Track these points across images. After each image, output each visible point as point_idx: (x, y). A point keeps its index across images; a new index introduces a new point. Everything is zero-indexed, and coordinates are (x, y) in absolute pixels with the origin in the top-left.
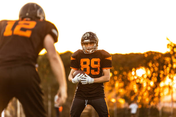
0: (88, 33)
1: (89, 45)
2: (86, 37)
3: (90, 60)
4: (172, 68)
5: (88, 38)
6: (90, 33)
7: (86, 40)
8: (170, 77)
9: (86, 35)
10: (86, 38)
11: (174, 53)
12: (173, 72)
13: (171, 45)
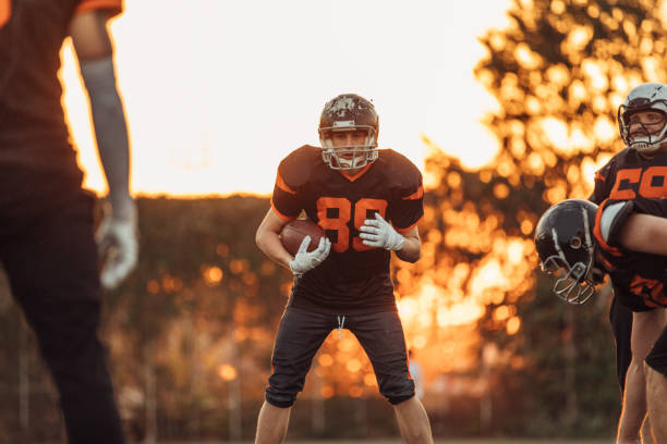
0: (348, 96)
1: (349, 138)
2: (341, 110)
3: (353, 203)
5: (349, 115)
6: (356, 99)
7: (341, 119)
9: (341, 105)
10: (343, 115)
11: (449, 192)
12: (445, 261)
13: (437, 163)
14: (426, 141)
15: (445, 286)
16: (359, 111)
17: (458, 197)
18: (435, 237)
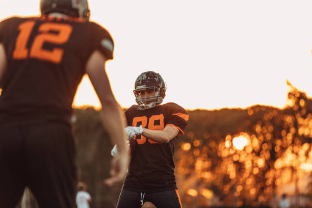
2: (140, 80)
3: (148, 118)
4: (296, 135)
5: (143, 82)
6: (148, 74)
7: (140, 85)
8: (293, 152)
9: (140, 78)
11: (300, 108)
12: (298, 142)
13: (294, 95)
14: (288, 84)
15: (297, 154)
16: (148, 80)
17: (304, 112)
18: (293, 130)
